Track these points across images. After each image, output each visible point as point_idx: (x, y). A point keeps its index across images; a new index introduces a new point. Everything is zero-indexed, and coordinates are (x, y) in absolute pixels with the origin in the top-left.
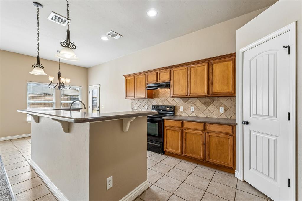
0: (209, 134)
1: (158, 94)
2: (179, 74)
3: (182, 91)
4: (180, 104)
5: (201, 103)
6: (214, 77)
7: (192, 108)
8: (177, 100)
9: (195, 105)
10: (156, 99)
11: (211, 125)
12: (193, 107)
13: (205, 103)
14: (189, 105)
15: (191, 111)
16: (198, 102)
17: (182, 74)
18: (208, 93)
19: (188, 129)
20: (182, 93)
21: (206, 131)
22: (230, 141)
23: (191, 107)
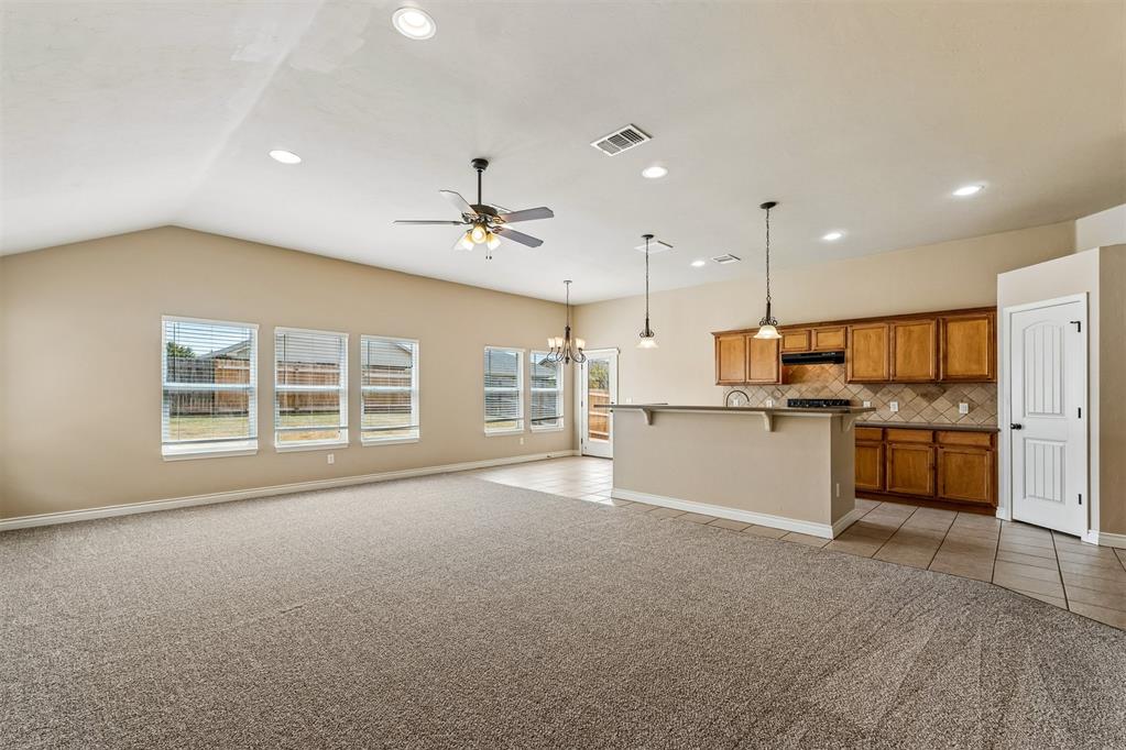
0: (945, 450)
1: (804, 374)
2: (867, 337)
3: (875, 370)
4: (861, 396)
5: (914, 395)
6: (949, 347)
7: (894, 406)
8: (854, 389)
9: (902, 398)
10: (797, 386)
11: (949, 434)
12: (896, 403)
13: (924, 396)
14: (885, 399)
15: (892, 410)
16: (908, 394)
17: (874, 338)
18: (937, 375)
19: (897, 442)
20: (875, 374)
21: (937, 446)
22: (987, 460)
23: (892, 403)
